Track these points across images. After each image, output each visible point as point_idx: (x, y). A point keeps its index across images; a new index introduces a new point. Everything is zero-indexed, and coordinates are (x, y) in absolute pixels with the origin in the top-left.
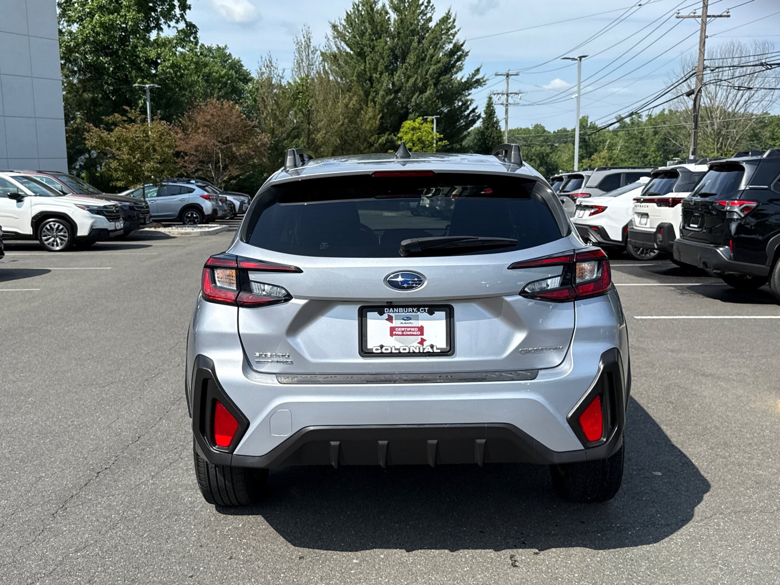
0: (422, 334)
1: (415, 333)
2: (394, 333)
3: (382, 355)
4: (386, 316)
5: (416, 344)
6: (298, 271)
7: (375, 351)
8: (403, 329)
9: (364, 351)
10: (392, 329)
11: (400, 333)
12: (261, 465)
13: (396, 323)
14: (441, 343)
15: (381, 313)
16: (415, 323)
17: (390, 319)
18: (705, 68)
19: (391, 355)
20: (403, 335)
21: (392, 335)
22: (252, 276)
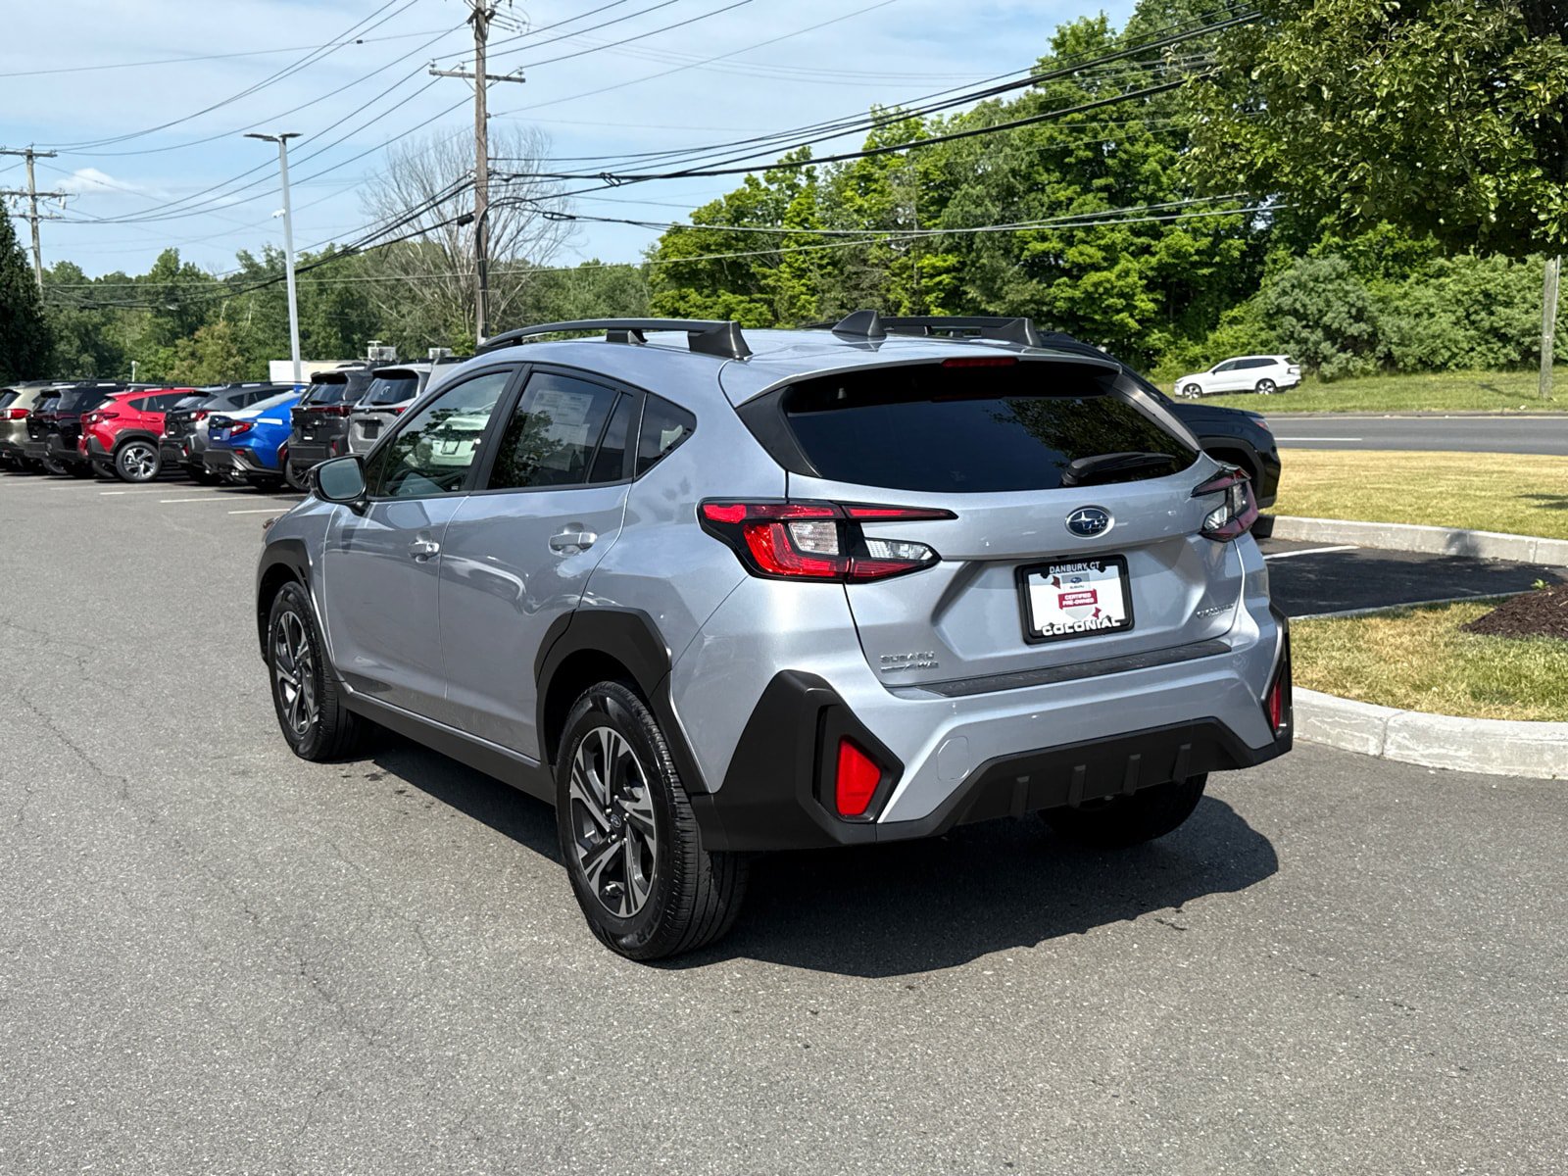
0: (1096, 602)
1: (1087, 601)
2: (1064, 603)
3: (1055, 638)
4: (1050, 578)
5: (1090, 618)
6: (951, 516)
7: (1046, 634)
8: (1074, 596)
9: (1032, 637)
10: (1062, 598)
11: (1071, 603)
12: (926, 832)
13: (1066, 588)
14: (1119, 614)
15: (1045, 576)
16: (1087, 586)
17: (1056, 583)
18: (490, 174)
19: (1065, 637)
20: (1075, 605)
21: (1061, 606)
22: (868, 530)
